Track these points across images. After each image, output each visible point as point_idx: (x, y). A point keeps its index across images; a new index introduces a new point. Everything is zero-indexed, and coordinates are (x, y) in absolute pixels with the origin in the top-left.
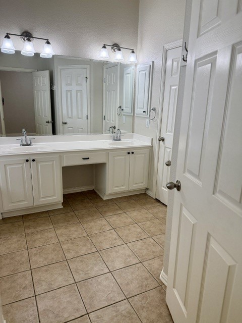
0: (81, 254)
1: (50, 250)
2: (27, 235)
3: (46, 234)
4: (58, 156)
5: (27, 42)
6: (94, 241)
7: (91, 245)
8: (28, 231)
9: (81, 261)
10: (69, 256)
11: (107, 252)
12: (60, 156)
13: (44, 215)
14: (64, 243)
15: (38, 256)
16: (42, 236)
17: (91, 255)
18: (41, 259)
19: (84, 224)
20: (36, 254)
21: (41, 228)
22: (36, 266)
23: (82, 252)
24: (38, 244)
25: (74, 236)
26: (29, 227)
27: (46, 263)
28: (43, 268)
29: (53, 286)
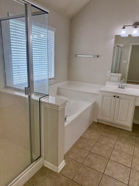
0: (119, 162)
1: (106, 149)
2: (102, 135)
3: (110, 140)
4: (134, 98)
5: (135, 29)
6: (134, 161)
7: (130, 162)
8: (103, 134)
9: (116, 166)
10: (112, 158)
11: (136, 173)
12: (135, 98)
13: (118, 130)
14: (115, 150)
15: (98, 148)
16: (108, 140)
17: (125, 167)
18: (98, 150)
19: (136, 147)
20: (97, 146)
21: (110, 136)
22: (93, 152)
23: (121, 162)
24: (103, 142)
25: (124, 150)
26: (105, 132)
27: (99, 153)
28: (95, 155)
29: (92, 166)
